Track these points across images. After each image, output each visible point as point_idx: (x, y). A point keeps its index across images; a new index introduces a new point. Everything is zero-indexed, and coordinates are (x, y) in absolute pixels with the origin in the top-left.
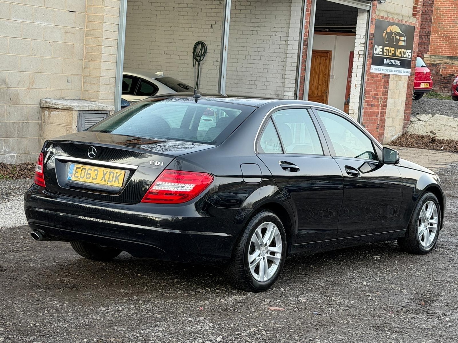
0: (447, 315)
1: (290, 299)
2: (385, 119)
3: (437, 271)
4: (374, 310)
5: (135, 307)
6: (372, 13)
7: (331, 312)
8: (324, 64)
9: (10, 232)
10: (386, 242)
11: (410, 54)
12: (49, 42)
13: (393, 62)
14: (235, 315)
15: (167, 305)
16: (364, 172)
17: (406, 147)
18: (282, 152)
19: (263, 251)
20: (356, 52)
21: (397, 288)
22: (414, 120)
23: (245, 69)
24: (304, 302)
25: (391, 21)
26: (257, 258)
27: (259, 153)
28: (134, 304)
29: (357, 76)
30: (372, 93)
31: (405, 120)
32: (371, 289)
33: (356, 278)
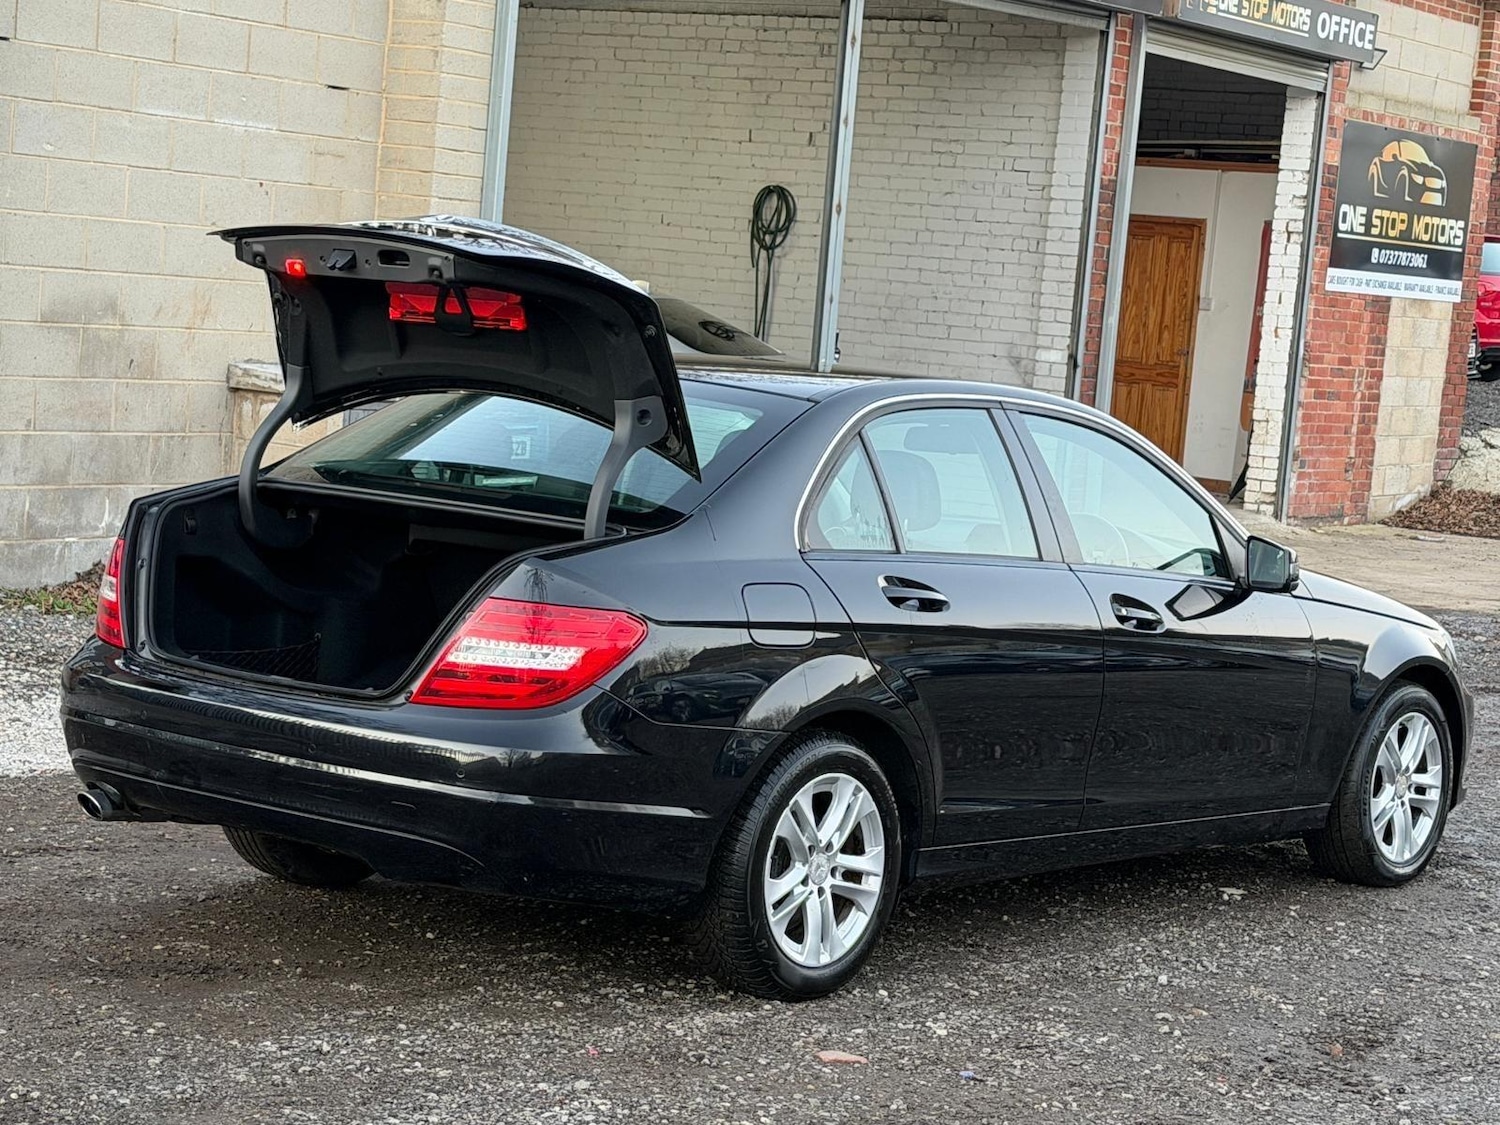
0: (1408, 1090)
1: (897, 1027)
2: (1374, 443)
3: (1419, 944)
4: (1166, 1070)
5: (379, 1041)
6: (1331, 100)
7: (1017, 1072)
8: (1182, 262)
9: (58, 789)
10: (1280, 844)
11: (1460, 233)
12: (261, 184)
13: (1404, 257)
14: (698, 1075)
15: (485, 1037)
16: (1185, 615)
17: (1442, 531)
18: (894, 548)
19: (819, 867)
20: (1278, 226)
21: (1265, 998)
22: (1472, 444)
23: (913, 276)
24: (939, 1037)
25: (1396, 126)
26: (797, 891)
27: (812, 551)
28: (378, 1031)
29: (1280, 302)
30: (1330, 359)
31: (1440, 443)
32: (1178, 999)
33: (1140, 960)
